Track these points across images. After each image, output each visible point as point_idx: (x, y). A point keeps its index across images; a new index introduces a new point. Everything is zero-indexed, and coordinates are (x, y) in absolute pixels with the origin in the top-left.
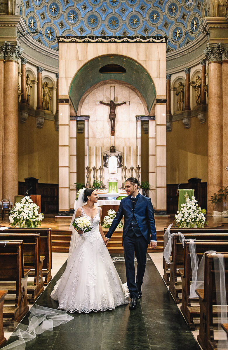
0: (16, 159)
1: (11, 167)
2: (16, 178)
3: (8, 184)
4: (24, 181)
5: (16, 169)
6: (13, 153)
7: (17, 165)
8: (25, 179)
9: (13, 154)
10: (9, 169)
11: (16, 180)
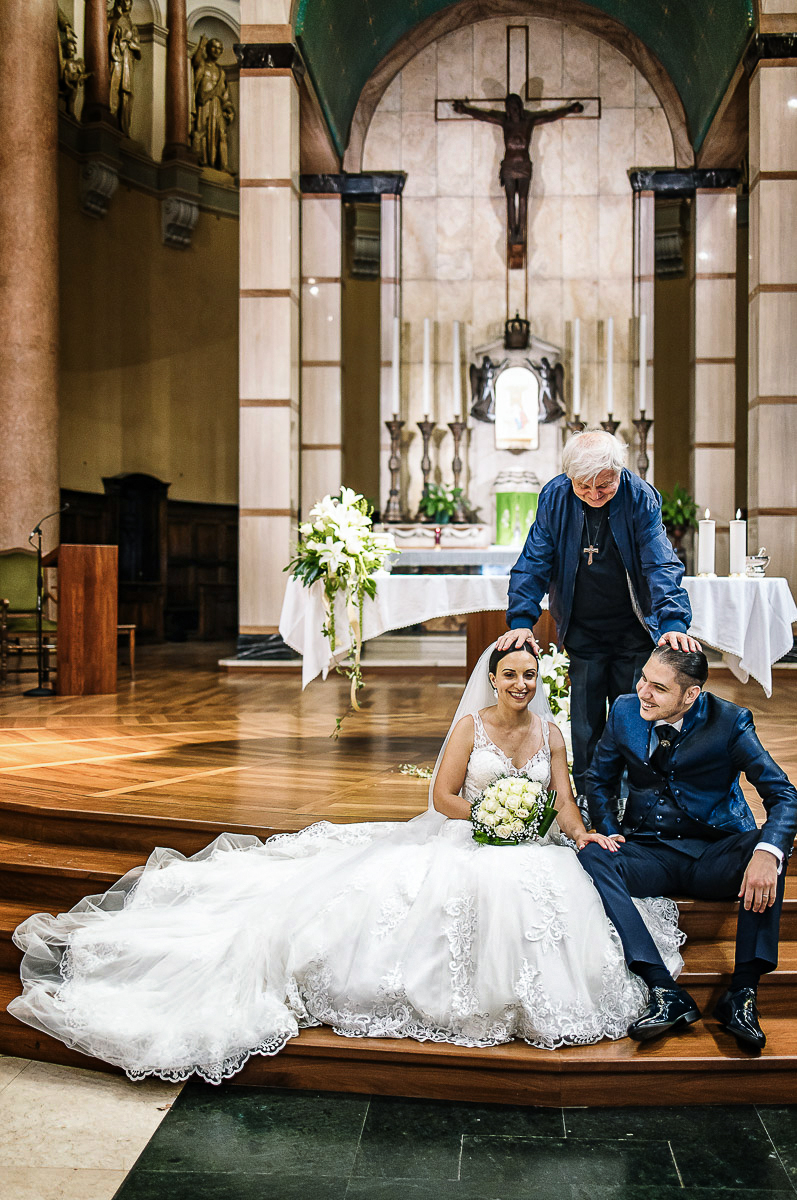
0: (45, 379)
1: (19, 418)
2: (47, 471)
3: (6, 500)
4: (101, 490)
5: (49, 427)
6: (32, 347)
7: (52, 405)
8: (106, 481)
9: (31, 355)
10: (10, 424)
11: (45, 478)
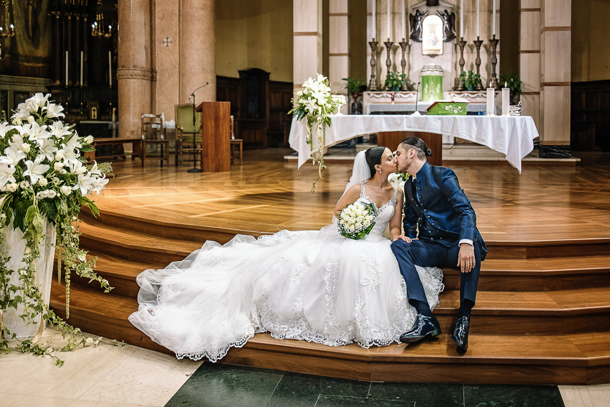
0: (209, 24)
1: (196, 43)
2: (210, 67)
3: (191, 81)
4: (238, 76)
5: (210, 46)
6: (202, 9)
7: (212, 36)
8: (240, 72)
9: (202, 13)
10: (192, 45)
11: (209, 70)
